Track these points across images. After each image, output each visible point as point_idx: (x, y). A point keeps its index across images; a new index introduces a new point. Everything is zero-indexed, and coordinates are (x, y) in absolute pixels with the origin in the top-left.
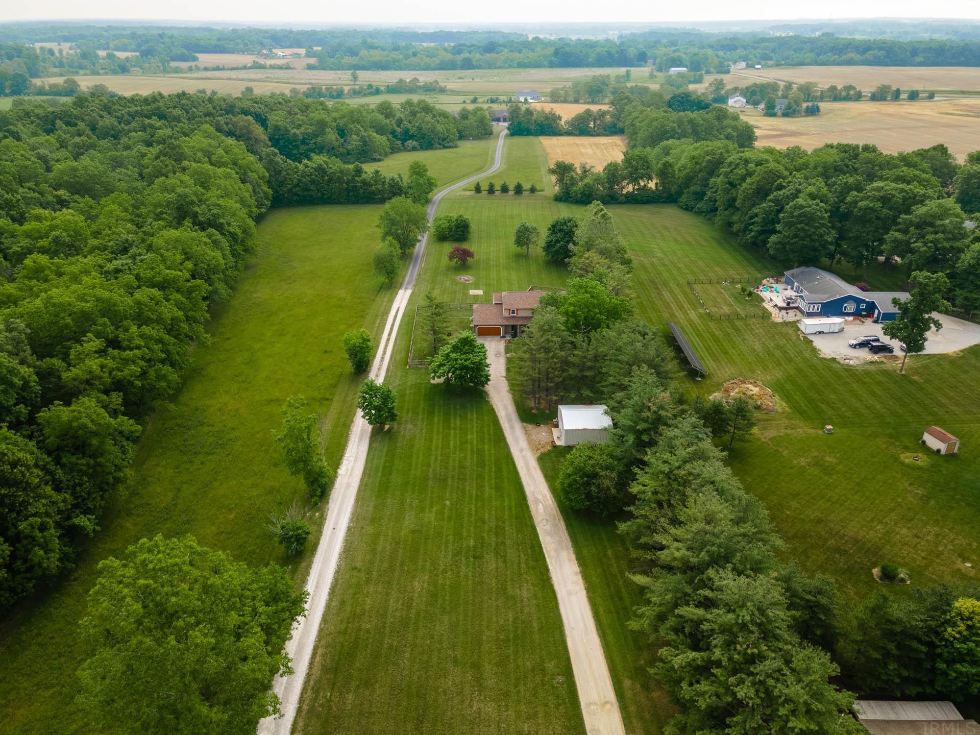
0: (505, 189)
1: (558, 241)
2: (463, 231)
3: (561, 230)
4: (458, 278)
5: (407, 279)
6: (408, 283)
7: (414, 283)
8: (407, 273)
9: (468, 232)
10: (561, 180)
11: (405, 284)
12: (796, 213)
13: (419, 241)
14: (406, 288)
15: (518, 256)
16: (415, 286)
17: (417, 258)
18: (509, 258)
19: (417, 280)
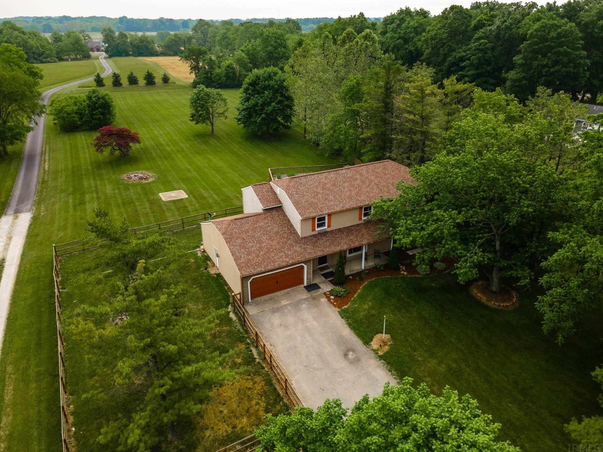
0: (133, 80)
1: (265, 104)
2: (103, 114)
3: (266, 88)
4: (124, 176)
5: (17, 192)
6: (22, 200)
7: (33, 198)
8: (14, 181)
9: (110, 113)
10: (195, 68)
11: (14, 203)
12: (553, 34)
13: (29, 129)
14: (17, 212)
15: (201, 136)
16: (38, 203)
17: (31, 157)
18: (190, 140)
19: (40, 192)
